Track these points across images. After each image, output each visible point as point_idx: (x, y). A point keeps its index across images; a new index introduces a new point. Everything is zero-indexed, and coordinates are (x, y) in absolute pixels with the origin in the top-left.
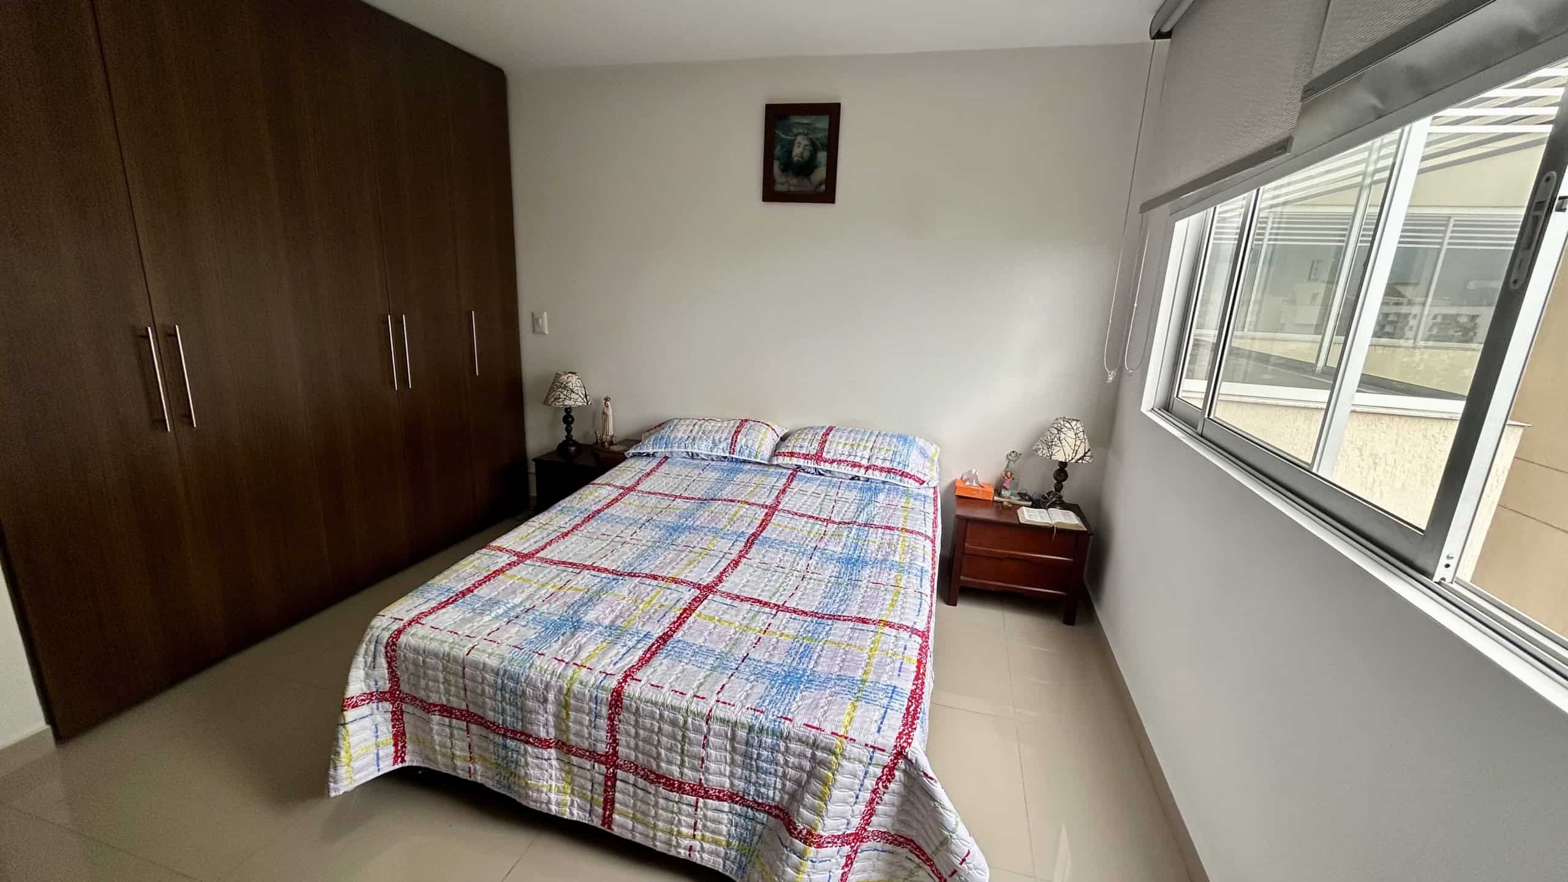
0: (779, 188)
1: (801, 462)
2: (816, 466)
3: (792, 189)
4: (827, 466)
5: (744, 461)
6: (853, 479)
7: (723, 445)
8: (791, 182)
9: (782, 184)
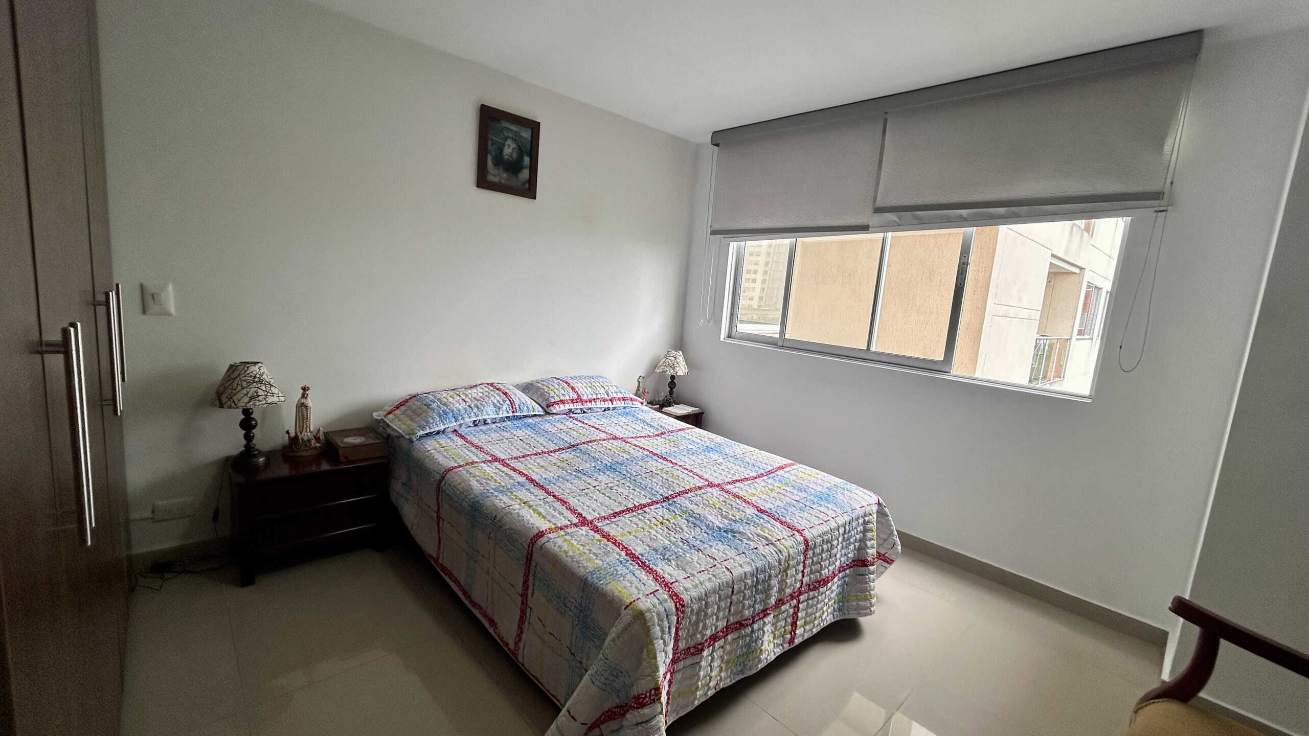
0: (491, 178)
1: (571, 406)
2: (582, 407)
3: (503, 181)
4: (589, 405)
5: (525, 417)
6: (605, 410)
7: (505, 407)
8: (502, 176)
9: (495, 176)
